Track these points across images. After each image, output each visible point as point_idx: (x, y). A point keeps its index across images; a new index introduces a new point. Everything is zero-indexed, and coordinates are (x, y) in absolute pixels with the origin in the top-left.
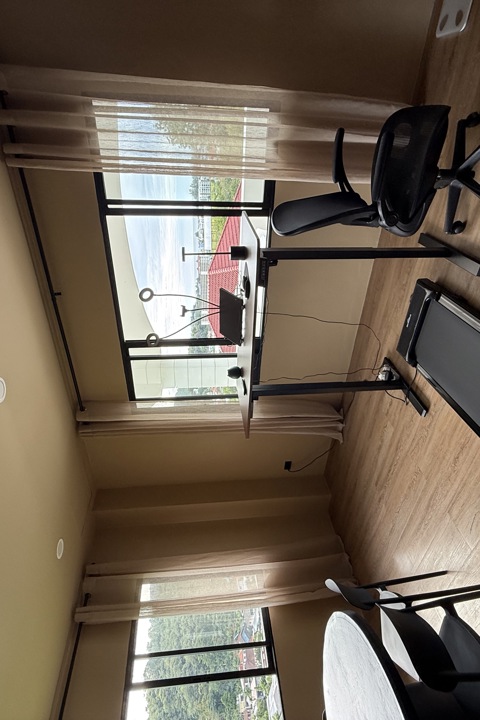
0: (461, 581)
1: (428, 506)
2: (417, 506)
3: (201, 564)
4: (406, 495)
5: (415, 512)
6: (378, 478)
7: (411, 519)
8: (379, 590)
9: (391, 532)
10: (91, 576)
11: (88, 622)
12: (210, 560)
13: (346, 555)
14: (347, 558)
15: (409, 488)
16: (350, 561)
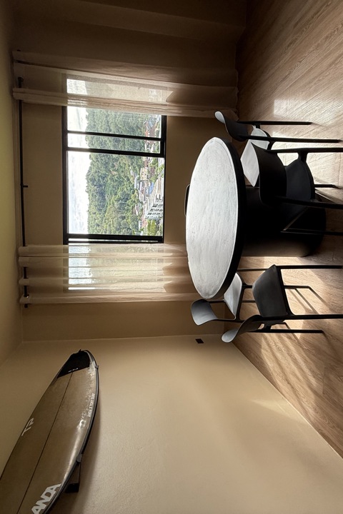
0: (317, 133)
1: (333, 63)
2: (323, 59)
3: (117, 72)
4: (318, 45)
5: (316, 65)
6: (301, 19)
7: (309, 71)
8: (254, 127)
9: (284, 79)
10: (19, 62)
11: (25, 100)
12: (123, 70)
13: (236, 88)
14: (237, 91)
15: (327, 37)
16: (238, 94)
